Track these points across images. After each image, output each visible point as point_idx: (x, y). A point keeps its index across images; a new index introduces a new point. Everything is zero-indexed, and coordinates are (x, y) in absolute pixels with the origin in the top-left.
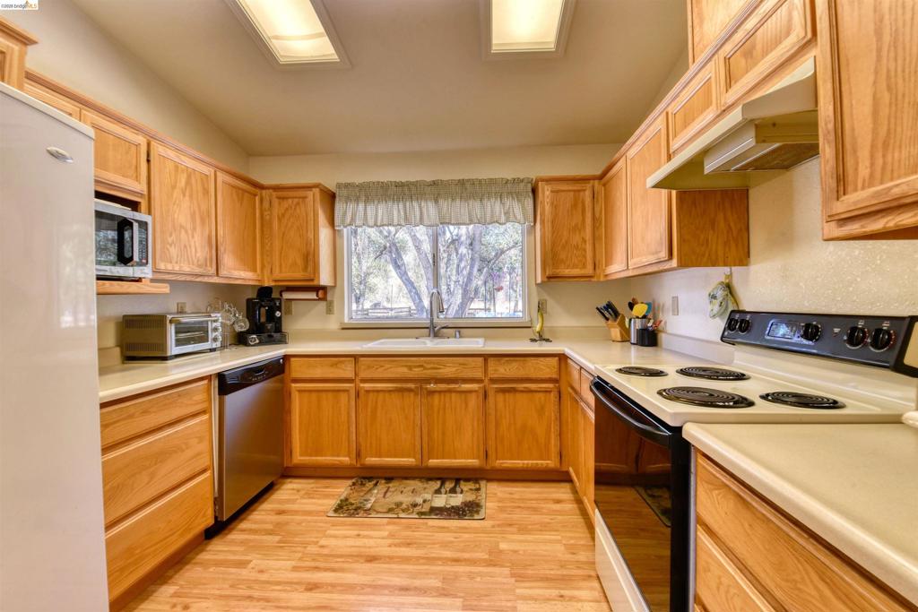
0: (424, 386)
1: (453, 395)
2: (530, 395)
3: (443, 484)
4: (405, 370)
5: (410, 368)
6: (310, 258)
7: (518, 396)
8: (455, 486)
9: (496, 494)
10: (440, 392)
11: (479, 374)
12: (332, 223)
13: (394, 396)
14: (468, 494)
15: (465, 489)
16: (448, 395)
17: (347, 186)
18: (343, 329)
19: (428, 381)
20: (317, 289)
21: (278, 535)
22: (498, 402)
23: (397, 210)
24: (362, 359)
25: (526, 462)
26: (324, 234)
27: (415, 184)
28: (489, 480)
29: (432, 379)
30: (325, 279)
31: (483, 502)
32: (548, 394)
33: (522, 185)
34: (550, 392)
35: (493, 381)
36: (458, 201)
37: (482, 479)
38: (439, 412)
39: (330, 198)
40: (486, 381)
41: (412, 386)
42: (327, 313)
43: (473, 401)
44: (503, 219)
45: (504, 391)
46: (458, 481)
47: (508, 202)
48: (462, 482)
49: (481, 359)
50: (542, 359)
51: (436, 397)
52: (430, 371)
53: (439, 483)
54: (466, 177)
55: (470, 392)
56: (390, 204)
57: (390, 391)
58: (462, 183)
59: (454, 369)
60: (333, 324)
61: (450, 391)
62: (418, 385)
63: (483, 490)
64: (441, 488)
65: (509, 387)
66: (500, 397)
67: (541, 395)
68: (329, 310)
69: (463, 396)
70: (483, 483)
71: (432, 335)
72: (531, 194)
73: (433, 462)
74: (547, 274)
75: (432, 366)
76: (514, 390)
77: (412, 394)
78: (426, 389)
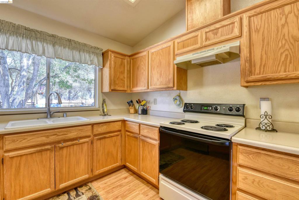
0: (57, 145)
1: (75, 146)
2: (111, 138)
3: (69, 194)
4: (44, 138)
5: (47, 137)
7: (106, 139)
8: (77, 193)
9: (99, 187)
10: (67, 147)
11: (89, 133)
13: (37, 157)
14: (87, 193)
15: (83, 191)
16: (72, 147)
19: (59, 142)
22: (98, 144)
23: (25, 43)
24: (6, 137)
25: (109, 167)
28: (91, 182)
29: (62, 140)
31: (97, 194)
32: (117, 136)
34: (118, 135)
35: (95, 135)
36: (67, 49)
37: (88, 182)
38: (66, 158)
40: (92, 136)
41: (48, 147)
43: (85, 147)
44: (89, 63)
45: (100, 139)
46: (76, 189)
47: (92, 56)
48: (79, 189)
49: (90, 126)
50: (116, 123)
51: (65, 150)
52: (61, 136)
53: (66, 195)
55: (84, 143)
57: (32, 153)
59: (76, 133)
61: (73, 145)
62: (53, 146)
63: (93, 188)
64: (69, 197)
65: (102, 137)
66: (99, 142)
67: (115, 137)
69: (80, 145)
70: (90, 184)
71: (49, 116)
72: (102, 55)
73: (63, 185)
74: (112, 89)
75: (62, 134)
76: (105, 138)
77: (48, 152)
78: (59, 146)
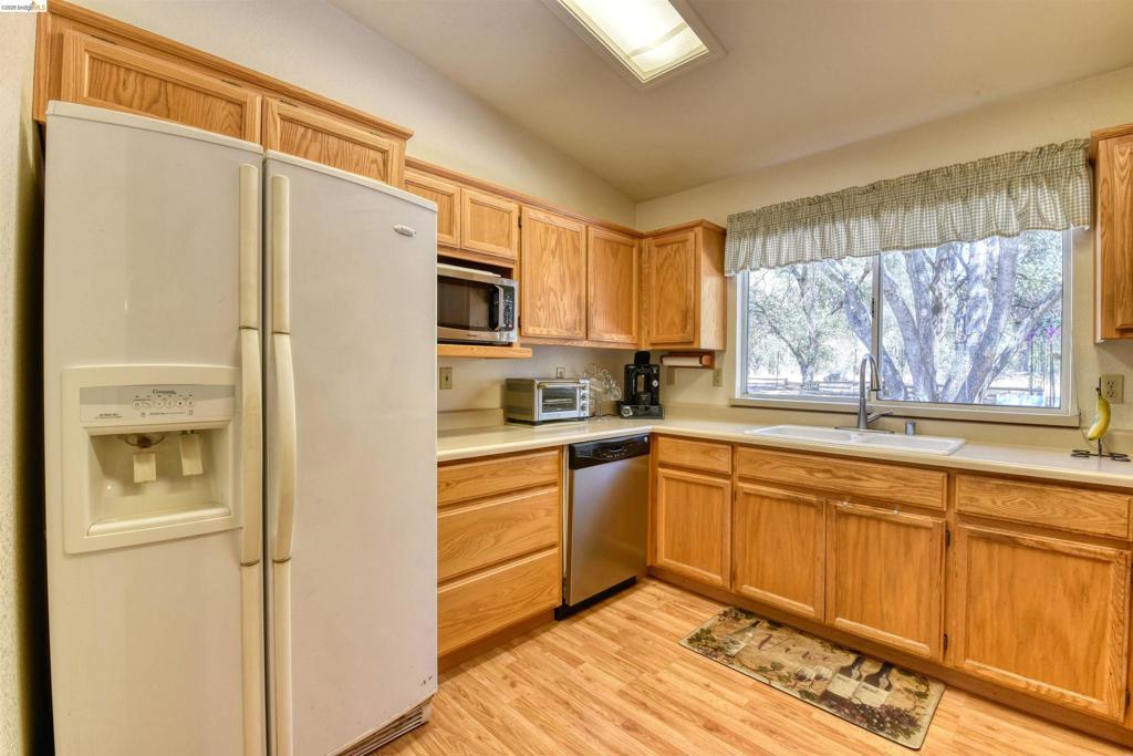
0: (832, 502)
1: (884, 526)
2: (1050, 558)
3: (859, 661)
4: (803, 473)
5: (811, 471)
6: (690, 316)
7: (1020, 552)
8: (879, 674)
9: (957, 717)
10: (860, 517)
11: (936, 500)
12: (720, 268)
13: (787, 510)
14: (899, 695)
15: (896, 685)
16: (872, 523)
17: (741, 217)
18: (733, 406)
19: (840, 495)
20: (699, 354)
21: (619, 643)
22: (973, 558)
23: (809, 240)
24: (741, 449)
25: (1034, 682)
26: (709, 285)
27: (840, 196)
28: (948, 686)
29: (849, 494)
30: (708, 339)
31: (924, 722)
32: (1099, 567)
33: (1061, 156)
34: (1108, 563)
35: (964, 516)
37: (938, 680)
38: (856, 547)
39: (719, 236)
40: (951, 516)
41: (812, 498)
42: (714, 385)
43: (921, 545)
44: (1014, 225)
45: (989, 539)
46: (887, 667)
47: (1025, 195)
48: (894, 671)
49: (940, 475)
51: (852, 525)
52: (842, 481)
53: (852, 658)
54: (932, 165)
55: (917, 527)
56: (800, 232)
57: (779, 500)
58: (925, 178)
59: (887, 485)
60: (720, 400)
61: (879, 519)
62: (823, 499)
63: (932, 700)
64: (853, 666)
65: (1002, 534)
66: (980, 550)
67: (1085, 567)
68: (717, 382)
69: (903, 530)
70: (935, 689)
71: (862, 424)
72: (1082, 170)
73: (843, 623)
74: (1119, 323)
75: (847, 473)
76: (1014, 543)
77: (813, 511)
78: (836, 507)
